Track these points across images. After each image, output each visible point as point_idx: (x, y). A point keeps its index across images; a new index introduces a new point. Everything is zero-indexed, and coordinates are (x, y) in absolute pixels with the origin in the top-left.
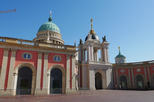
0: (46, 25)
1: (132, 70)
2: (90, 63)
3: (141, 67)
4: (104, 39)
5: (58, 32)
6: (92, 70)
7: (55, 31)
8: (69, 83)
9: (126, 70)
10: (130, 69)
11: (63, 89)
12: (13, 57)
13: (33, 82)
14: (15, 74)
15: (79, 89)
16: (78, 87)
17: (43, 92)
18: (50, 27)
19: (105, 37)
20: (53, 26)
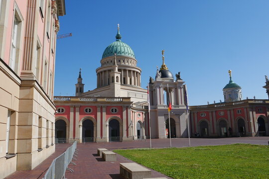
0: (113, 47)
1: (214, 114)
2: (159, 108)
3: (225, 109)
4: (178, 77)
5: (130, 55)
6: (161, 115)
7: (127, 55)
8: (126, 132)
9: (207, 113)
10: (212, 112)
11: (121, 137)
12: (77, 112)
13: (94, 132)
14: (80, 126)
15: (147, 138)
16: (146, 135)
17: (103, 140)
18: (119, 49)
19: (179, 73)
20: (122, 48)
